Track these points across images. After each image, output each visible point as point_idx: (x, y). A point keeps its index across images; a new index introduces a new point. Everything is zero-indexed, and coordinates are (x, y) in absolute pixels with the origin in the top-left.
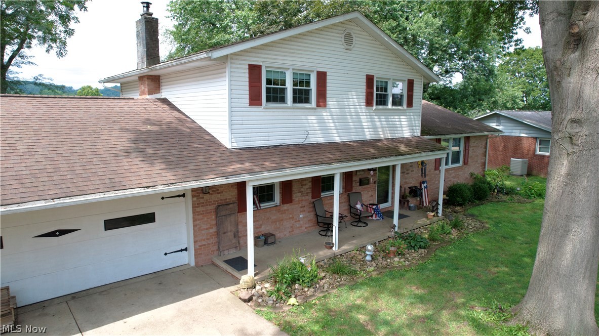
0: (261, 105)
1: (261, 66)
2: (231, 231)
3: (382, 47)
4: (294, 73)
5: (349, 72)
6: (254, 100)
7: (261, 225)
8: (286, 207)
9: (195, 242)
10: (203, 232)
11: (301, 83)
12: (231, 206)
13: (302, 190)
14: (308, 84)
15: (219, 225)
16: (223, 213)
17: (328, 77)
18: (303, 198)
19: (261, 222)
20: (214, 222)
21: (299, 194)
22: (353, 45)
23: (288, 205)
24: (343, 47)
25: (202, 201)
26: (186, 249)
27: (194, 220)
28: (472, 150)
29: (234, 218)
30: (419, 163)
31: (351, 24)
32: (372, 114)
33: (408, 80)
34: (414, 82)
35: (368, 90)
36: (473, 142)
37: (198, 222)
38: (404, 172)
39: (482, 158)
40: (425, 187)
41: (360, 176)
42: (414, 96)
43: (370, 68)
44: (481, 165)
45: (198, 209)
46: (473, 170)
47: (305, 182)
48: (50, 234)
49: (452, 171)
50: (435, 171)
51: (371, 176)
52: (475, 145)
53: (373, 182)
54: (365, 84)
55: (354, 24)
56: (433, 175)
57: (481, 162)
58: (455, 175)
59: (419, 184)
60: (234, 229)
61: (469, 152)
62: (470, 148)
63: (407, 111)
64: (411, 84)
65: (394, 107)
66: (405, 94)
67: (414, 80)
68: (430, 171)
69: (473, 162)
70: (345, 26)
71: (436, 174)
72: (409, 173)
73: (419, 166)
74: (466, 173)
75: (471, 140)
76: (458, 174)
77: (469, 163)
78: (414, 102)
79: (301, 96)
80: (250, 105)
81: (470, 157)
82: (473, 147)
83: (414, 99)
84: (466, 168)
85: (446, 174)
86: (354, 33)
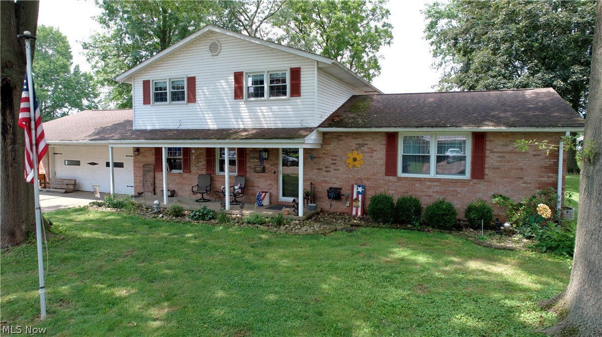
0: (150, 104)
1: (150, 80)
2: (150, 181)
4: (172, 81)
5: (216, 73)
6: (147, 101)
8: (186, 175)
9: (135, 182)
10: (138, 178)
11: (178, 87)
12: (151, 166)
13: (198, 165)
14: (183, 87)
15: (144, 176)
16: (147, 169)
17: (196, 80)
18: (199, 171)
20: (142, 174)
22: (218, 51)
23: (188, 174)
24: (209, 55)
25: (137, 160)
27: (134, 170)
28: (498, 157)
29: (152, 174)
30: (348, 162)
31: (216, 35)
32: (242, 106)
33: (291, 69)
34: (302, 70)
35: (237, 85)
36: (501, 143)
37: (135, 172)
38: (321, 169)
39: (543, 174)
40: (358, 193)
41: (256, 164)
42: (302, 85)
43: (239, 66)
44: (538, 186)
45: (136, 164)
46: (507, 192)
47: (200, 160)
48: (91, 164)
49: (435, 184)
50: (387, 177)
51: (269, 166)
52: (507, 150)
53: (273, 171)
54: (233, 80)
55: (219, 34)
56: (381, 181)
57: (537, 181)
58: (442, 191)
59: (350, 188)
60: (152, 181)
61: (487, 159)
62: (487, 153)
63: (291, 101)
64: (296, 73)
65: (272, 98)
66: (288, 83)
67: (301, 67)
68: (373, 175)
69: (506, 178)
70: (211, 38)
71: (389, 181)
72: (330, 171)
73: (350, 166)
74: (479, 192)
75: (493, 141)
76: (452, 191)
77: (486, 177)
78: (301, 91)
79: (177, 96)
80: (144, 104)
81: (493, 168)
82: (500, 152)
83: (302, 88)
84: (479, 184)
85: (417, 185)
86: (218, 41)
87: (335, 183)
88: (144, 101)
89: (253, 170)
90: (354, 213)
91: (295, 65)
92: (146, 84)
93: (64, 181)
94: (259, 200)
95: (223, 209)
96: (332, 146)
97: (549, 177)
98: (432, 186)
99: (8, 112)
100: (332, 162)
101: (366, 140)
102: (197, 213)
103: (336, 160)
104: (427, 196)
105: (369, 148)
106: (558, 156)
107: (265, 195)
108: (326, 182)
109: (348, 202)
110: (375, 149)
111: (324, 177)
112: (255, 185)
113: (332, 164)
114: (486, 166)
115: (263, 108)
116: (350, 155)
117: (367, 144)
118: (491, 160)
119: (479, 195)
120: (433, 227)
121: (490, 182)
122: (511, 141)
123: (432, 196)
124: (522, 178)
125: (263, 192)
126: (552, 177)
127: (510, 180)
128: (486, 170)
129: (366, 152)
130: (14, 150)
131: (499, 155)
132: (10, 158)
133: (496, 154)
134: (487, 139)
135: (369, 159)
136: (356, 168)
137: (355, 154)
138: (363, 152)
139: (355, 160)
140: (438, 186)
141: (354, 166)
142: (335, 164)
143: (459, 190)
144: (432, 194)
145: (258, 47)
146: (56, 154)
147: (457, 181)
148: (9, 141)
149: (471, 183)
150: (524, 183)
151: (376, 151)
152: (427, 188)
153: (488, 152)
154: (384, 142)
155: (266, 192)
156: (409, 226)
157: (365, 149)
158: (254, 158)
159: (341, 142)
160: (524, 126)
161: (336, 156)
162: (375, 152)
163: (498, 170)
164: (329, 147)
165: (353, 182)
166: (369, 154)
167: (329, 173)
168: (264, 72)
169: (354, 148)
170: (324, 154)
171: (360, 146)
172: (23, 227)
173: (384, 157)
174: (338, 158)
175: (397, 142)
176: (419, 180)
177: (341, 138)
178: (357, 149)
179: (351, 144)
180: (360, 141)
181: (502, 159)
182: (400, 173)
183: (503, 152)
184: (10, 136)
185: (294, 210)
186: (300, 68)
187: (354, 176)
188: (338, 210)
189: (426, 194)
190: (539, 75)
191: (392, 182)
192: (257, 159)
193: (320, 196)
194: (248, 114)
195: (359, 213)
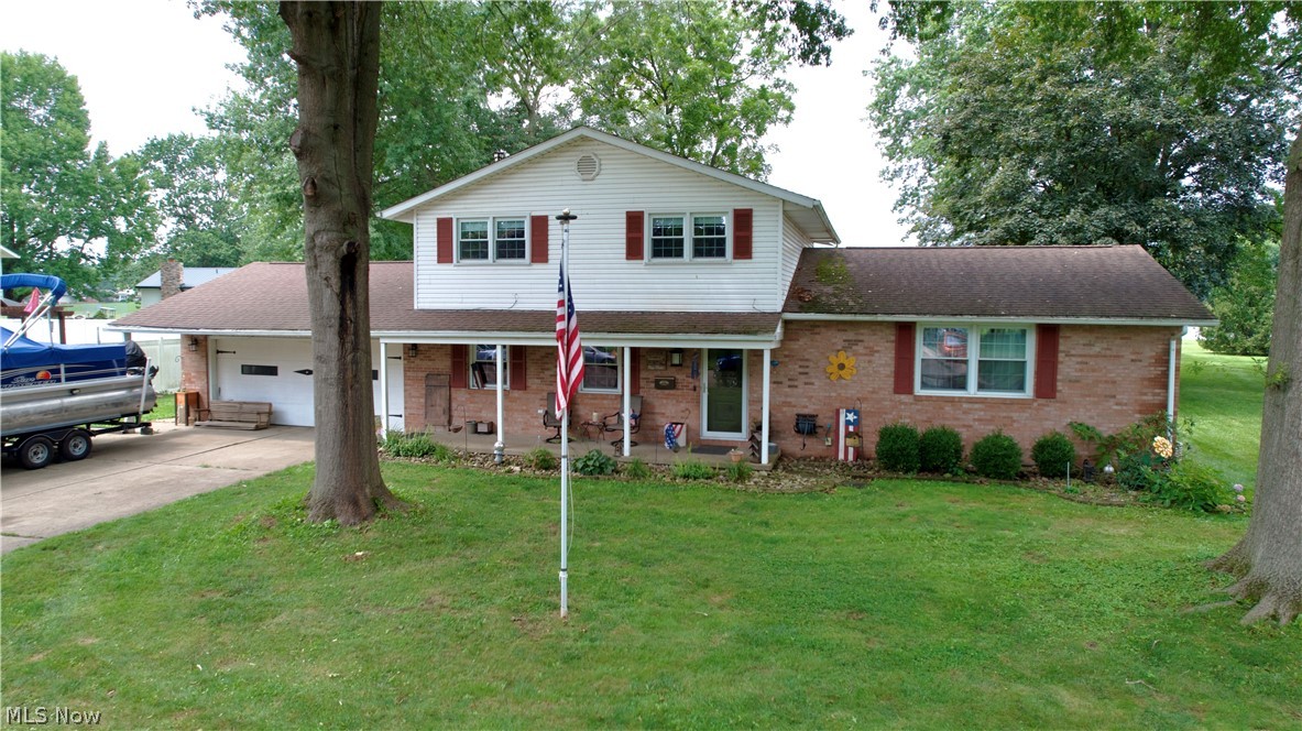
0: (451, 262)
1: (452, 219)
2: (440, 406)
3: (661, 165)
4: (498, 222)
5: (590, 212)
6: (444, 255)
8: (517, 393)
9: (405, 408)
10: (414, 400)
11: (511, 234)
12: (442, 377)
13: (542, 375)
14: (521, 234)
15: (428, 395)
16: (434, 383)
17: (549, 223)
18: (545, 387)
19: (481, 406)
20: (424, 392)
22: (595, 173)
23: (520, 392)
24: (577, 178)
25: (412, 365)
26: (401, 415)
27: (405, 385)
28: (1078, 363)
29: (444, 391)
30: (829, 371)
31: (591, 143)
32: (641, 271)
33: (735, 210)
34: (754, 214)
35: (631, 235)
36: (1081, 342)
37: (408, 387)
38: (781, 383)
39: (1145, 391)
41: (659, 373)
42: (754, 239)
43: (637, 200)
44: (1138, 408)
45: (408, 374)
46: (1091, 418)
47: (547, 366)
48: (303, 372)
49: (976, 406)
50: (897, 396)
51: (684, 377)
52: (1092, 352)
53: (691, 386)
54: (624, 226)
55: (596, 143)
56: (887, 403)
57: (1136, 401)
58: (989, 417)
59: (833, 414)
60: (444, 404)
61: (1060, 366)
62: (1061, 357)
63: (735, 266)
64: (743, 219)
65: (698, 260)
66: (729, 235)
67: (754, 209)
68: (873, 392)
69: (1089, 396)
70: (581, 148)
71: (901, 403)
72: (796, 387)
73: (833, 377)
74: (1047, 419)
75: (1069, 337)
76: (1004, 417)
77: (1058, 394)
78: (754, 250)
79: (510, 249)
80: (439, 261)
81: (1070, 381)
82: (1080, 356)
83: (754, 245)
84: (1048, 406)
85: (947, 408)
86: (595, 155)
87: (806, 407)
88: (439, 256)
89: (653, 385)
90: (841, 456)
91: (742, 205)
92: (444, 226)
93: (244, 406)
94: (670, 436)
95: (618, 454)
96: (800, 343)
97: (1155, 394)
98: (971, 409)
99: (348, 297)
100: (801, 370)
101: (862, 334)
102: (591, 463)
103: (807, 367)
104: (964, 426)
105: (866, 348)
106: (1167, 362)
107: (681, 429)
108: (789, 404)
109: (830, 439)
110: (876, 348)
111: (786, 396)
112: (657, 411)
113: (801, 373)
114: (1059, 377)
115: (682, 276)
116: (833, 358)
117: (862, 341)
118: (1067, 367)
119: (1049, 425)
120: (987, 476)
121: (1065, 402)
122: (1097, 338)
123: (971, 426)
124: (1114, 397)
125: (677, 424)
126: (1159, 394)
127: (1096, 399)
128: (1059, 384)
129: (861, 355)
130: (355, 362)
131: (1080, 359)
132: (349, 375)
133: (1073, 359)
134: (1061, 334)
135: (867, 365)
136: (843, 381)
137: (842, 357)
138: (856, 354)
139: (842, 367)
140: (981, 410)
141: (840, 377)
142: (806, 373)
143: (1015, 416)
144: (971, 423)
145: (672, 170)
146: (222, 352)
147: (1013, 402)
148: (349, 346)
149: (1035, 404)
150: (1117, 404)
151: (878, 351)
152: (964, 413)
153: (1063, 355)
154: (893, 338)
155: (682, 424)
156: (948, 475)
157: (859, 348)
158: (654, 363)
159: (817, 336)
160: (1122, 316)
161: (807, 360)
162: (876, 355)
163: (1077, 384)
164: (795, 346)
165: (837, 405)
166: (867, 358)
167: (795, 390)
168: (684, 213)
169: (840, 348)
170: (786, 356)
171: (850, 343)
172: (367, 490)
173: (892, 363)
174: (811, 364)
175: (914, 338)
176: (951, 400)
177: (817, 330)
178: (845, 349)
179: (834, 341)
180: (851, 335)
181: (1085, 366)
182: (918, 391)
183: (1085, 356)
184: (350, 338)
185: (753, 454)
186: (751, 210)
187: (839, 394)
188: (812, 453)
189: (961, 423)
190: (1101, 211)
191: (905, 404)
192: (662, 364)
193: (779, 429)
195: (851, 458)
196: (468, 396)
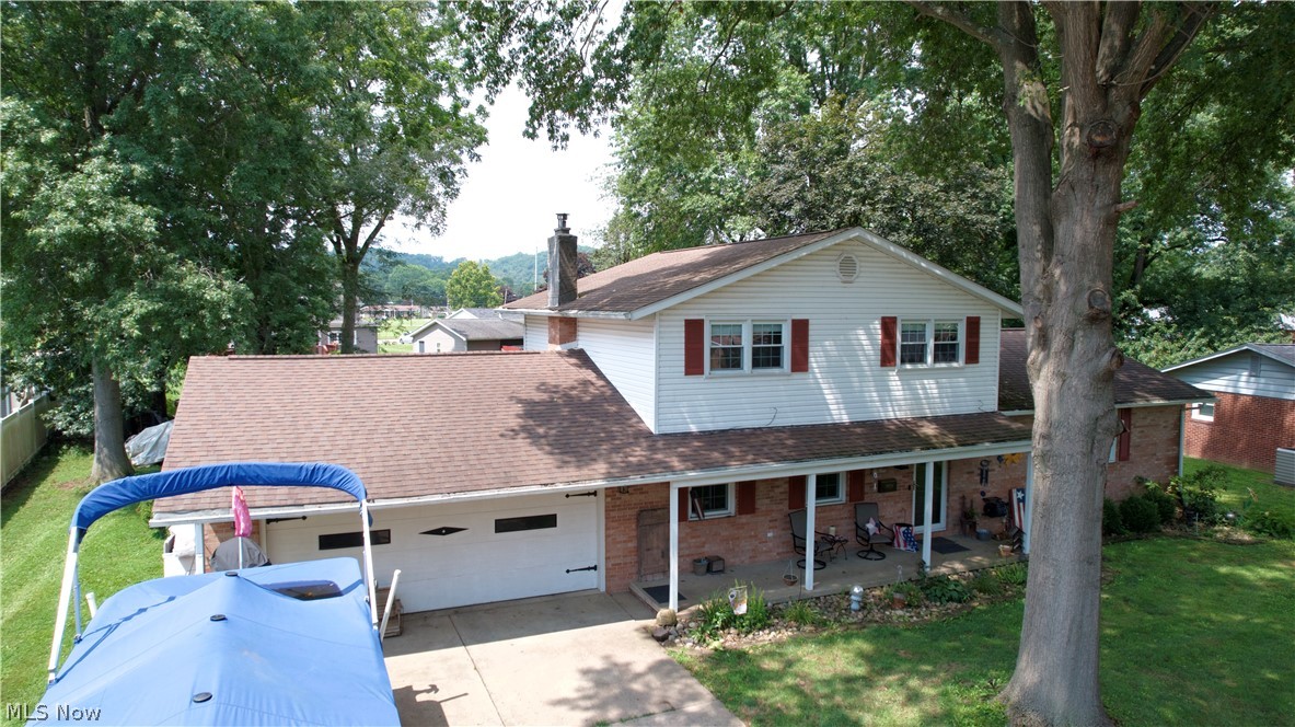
0: (703, 373)
1: (703, 320)
2: (658, 547)
3: (913, 271)
4: (754, 326)
5: (849, 316)
6: (693, 366)
7: (704, 543)
8: (744, 519)
9: (607, 559)
10: (619, 546)
11: (768, 339)
12: (659, 512)
13: (772, 494)
14: (778, 339)
15: (641, 538)
16: (648, 521)
17: (810, 327)
18: (774, 507)
19: (703, 539)
20: (634, 533)
21: (767, 501)
22: (855, 276)
23: (749, 516)
24: (838, 279)
25: (618, 503)
26: (595, 568)
27: (607, 529)
28: (1139, 432)
29: (662, 529)
31: (853, 243)
32: (894, 379)
33: (968, 318)
34: (981, 321)
35: (887, 341)
36: (1142, 416)
37: (611, 531)
38: (972, 472)
39: (1170, 448)
40: (1018, 499)
42: (981, 345)
43: (891, 305)
44: (1166, 461)
45: (612, 513)
46: (1145, 472)
48: (435, 531)
51: (900, 477)
52: (1147, 424)
53: (906, 486)
54: (880, 332)
55: (858, 242)
57: (1165, 456)
61: (1131, 436)
63: (966, 370)
64: (973, 325)
65: (938, 365)
66: (962, 341)
67: (982, 317)
69: (1144, 456)
70: (842, 248)
73: (1007, 463)
74: (1123, 477)
75: (1135, 413)
77: (1130, 457)
78: (980, 355)
79: (767, 357)
80: (686, 373)
81: (1137, 446)
83: (981, 350)
84: (1125, 466)
86: (857, 256)
88: (687, 366)
89: (875, 489)
91: (973, 314)
92: (694, 329)
97: (1173, 450)
108: (978, 491)
111: (976, 483)
114: (1131, 445)
115: (926, 382)
118: (1135, 436)
119: (1125, 481)
121: (1132, 463)
122: (1148, 413)
124: (1155, 455)
126: (1175, 450)
127: (1147, 458)
128: (1130, 449)
131: (1140, 430)
133: (1137, 429)
134: (1132, 412)
136: (1014, 465)
141: (1013, 462)
143: (1109, 477)
149: (1119, 466)
163: (1139, 448)
165: (1009, 486)
168: (928, 320)
186: (979, 318)
187: (1010, 476)
194: (901, 393)
196: (689, 531)
